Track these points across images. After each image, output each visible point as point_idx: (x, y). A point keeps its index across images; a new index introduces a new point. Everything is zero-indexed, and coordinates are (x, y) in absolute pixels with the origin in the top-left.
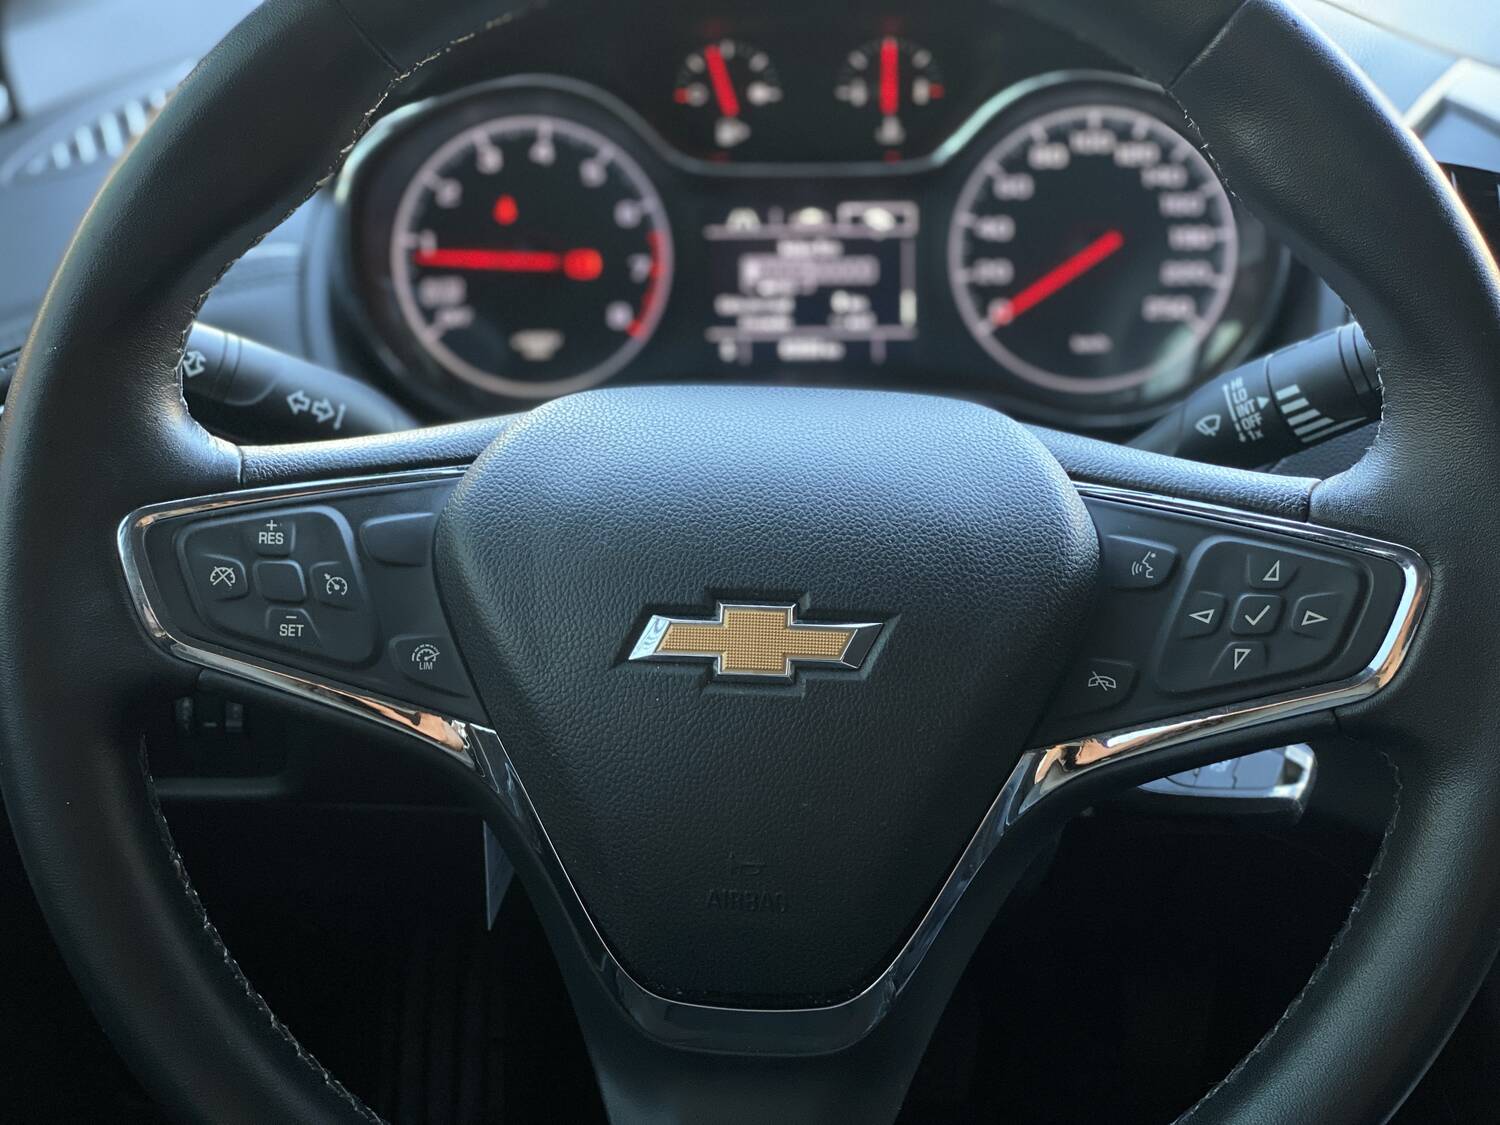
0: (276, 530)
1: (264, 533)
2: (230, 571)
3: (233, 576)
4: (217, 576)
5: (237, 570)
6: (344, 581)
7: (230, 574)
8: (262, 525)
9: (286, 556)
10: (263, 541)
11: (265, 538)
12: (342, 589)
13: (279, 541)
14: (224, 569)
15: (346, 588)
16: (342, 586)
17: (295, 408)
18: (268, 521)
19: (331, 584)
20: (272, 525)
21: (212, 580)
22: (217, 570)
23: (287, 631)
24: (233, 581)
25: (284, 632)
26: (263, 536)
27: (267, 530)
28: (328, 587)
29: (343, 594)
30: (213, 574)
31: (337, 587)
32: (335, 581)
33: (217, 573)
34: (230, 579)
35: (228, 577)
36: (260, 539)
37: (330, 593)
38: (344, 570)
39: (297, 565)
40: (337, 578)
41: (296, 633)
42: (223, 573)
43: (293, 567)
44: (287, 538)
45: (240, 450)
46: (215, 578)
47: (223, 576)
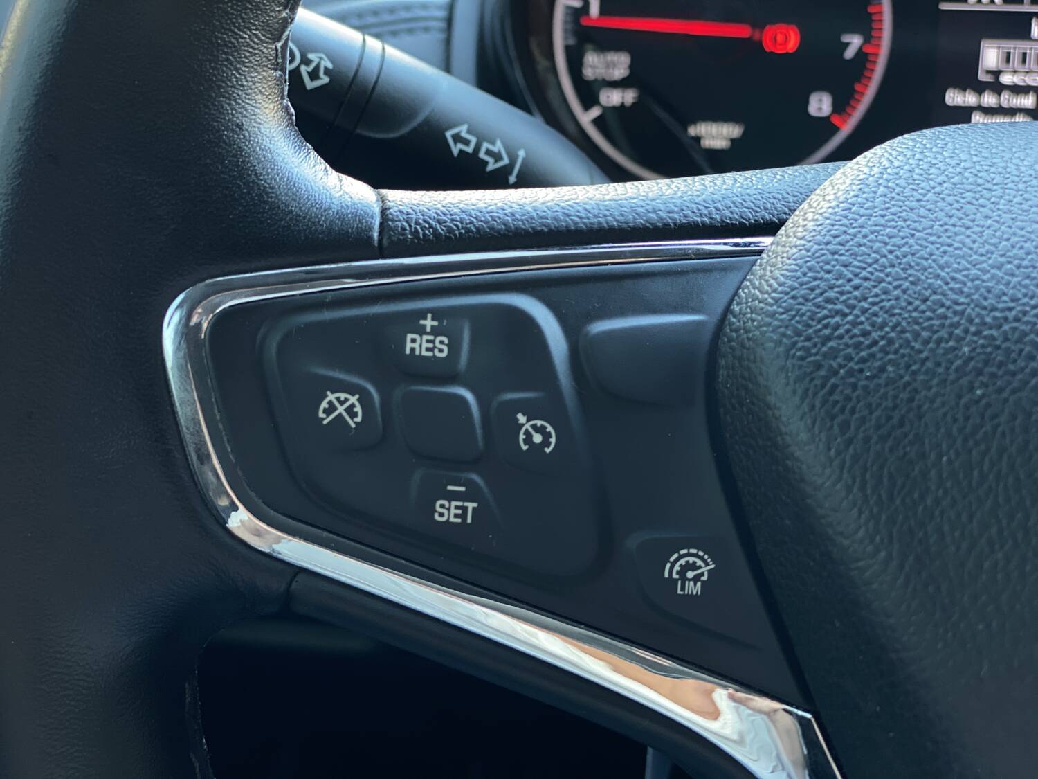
0: (435, 332)
1: (417, 337)
2: (353, 399)
3: (358, 409)
4: (331, 408)
5: (365, 400)
6: (550, 429)
7: (353, 406)
8: (412, 322)
9: (453, 379)
10: (413, 350)
11: (417, 345)
12: (546, 443)
13: (441, 351)
14: (343, 396)
15: (553, 440)
16: (546, 436)
17: (456, 149)
18: (422, 314)
19: (527, 432)
20: (429, 323)
21: (321, 415)
22: (331, 397)
23: (447, 512)
24: (358, 419)
25: (441, 515)
26: (413, 341)
27: (421, 331)
28: (522, 436)
29: (548, 450)
30: (324, 405)
31: (537, 438)
32: (534, 427)
33: (330, 403)
34: (353, 415)
35: (350, 411)
36: (409, 345)
37: (525, 448)
38: (549, 408)
39: (468, 395)
40: (539, 423)
41: (463, 516)
42: (342, 403)
43: (463, 400)
44: (454, 347)
45: (379, 194)
46: (328, 411)
47: (341, 409)
